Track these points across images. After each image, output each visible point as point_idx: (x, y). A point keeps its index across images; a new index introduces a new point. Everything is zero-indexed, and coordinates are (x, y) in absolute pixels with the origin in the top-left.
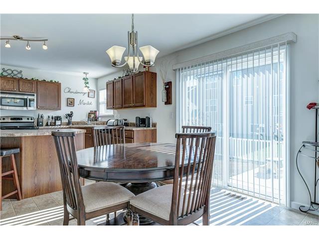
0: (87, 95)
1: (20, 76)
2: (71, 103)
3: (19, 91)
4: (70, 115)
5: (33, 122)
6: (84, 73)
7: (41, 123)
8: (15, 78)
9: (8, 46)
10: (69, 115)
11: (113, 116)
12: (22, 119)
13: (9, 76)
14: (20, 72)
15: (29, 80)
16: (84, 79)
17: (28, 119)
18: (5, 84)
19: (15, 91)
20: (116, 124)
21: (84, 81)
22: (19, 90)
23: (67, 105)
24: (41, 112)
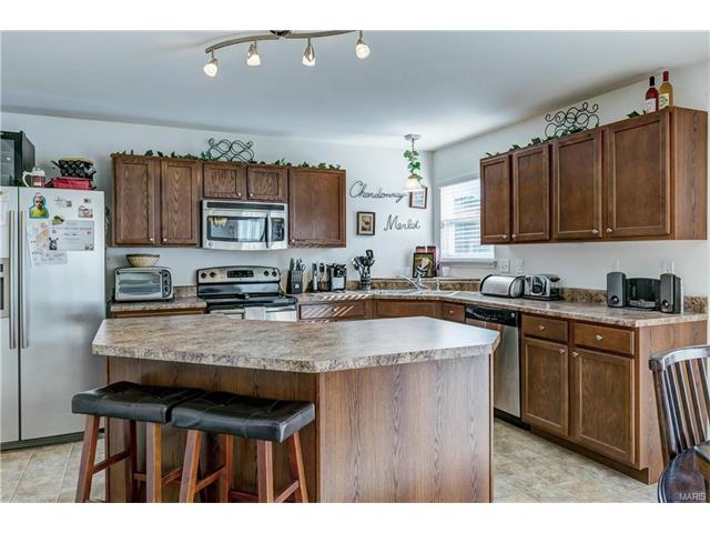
0: (405, 200)
1: (246, 157)
2: (367, 225)
3: (248, 198)
4: (366, 261)
5: (278, 282)
6: (408, 137)
7: (297, 286)
8: (238, 164)
9: (254, 60)
10: (362, 259)
11: (496, 263)
12: (251, 274)
13: (223, 159)
14: (248, 146)
15: (269, 167)
16: (407, 154)
17: (266, 273)
18: (217, 182)
19: (239, 199)
20: (518, 291)
21: (407, 161)
22: (248, 195)
23: (358, 233)
24: (298, 254)
